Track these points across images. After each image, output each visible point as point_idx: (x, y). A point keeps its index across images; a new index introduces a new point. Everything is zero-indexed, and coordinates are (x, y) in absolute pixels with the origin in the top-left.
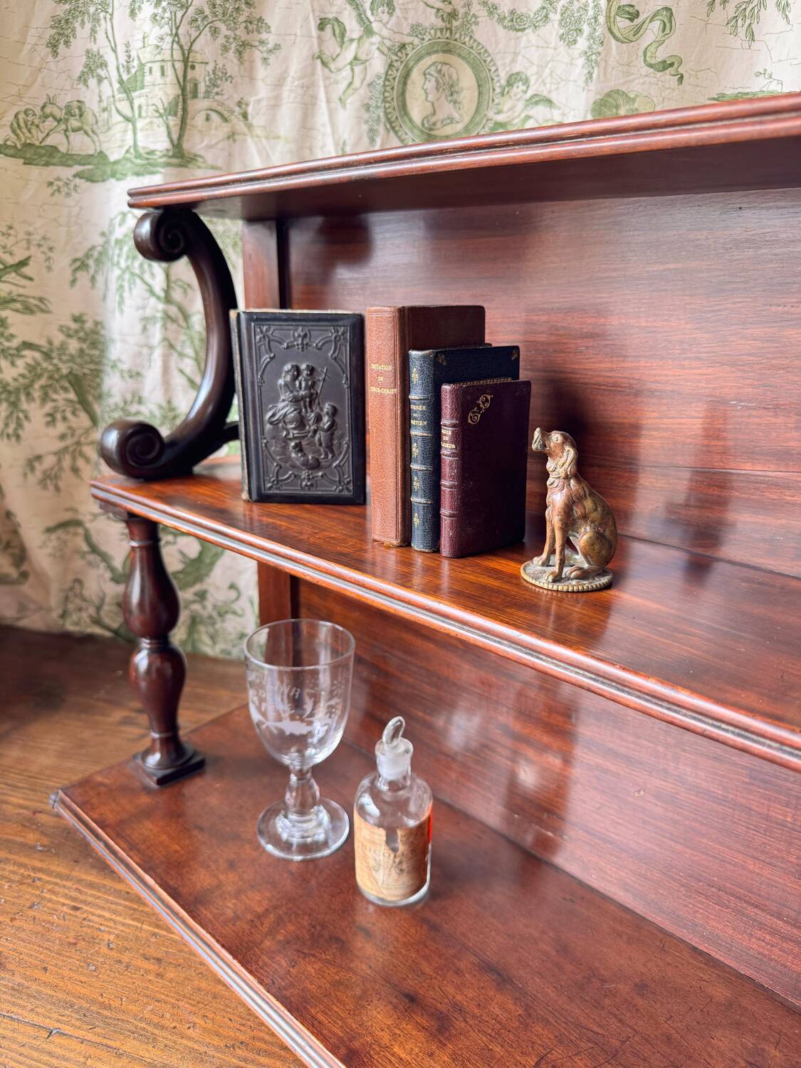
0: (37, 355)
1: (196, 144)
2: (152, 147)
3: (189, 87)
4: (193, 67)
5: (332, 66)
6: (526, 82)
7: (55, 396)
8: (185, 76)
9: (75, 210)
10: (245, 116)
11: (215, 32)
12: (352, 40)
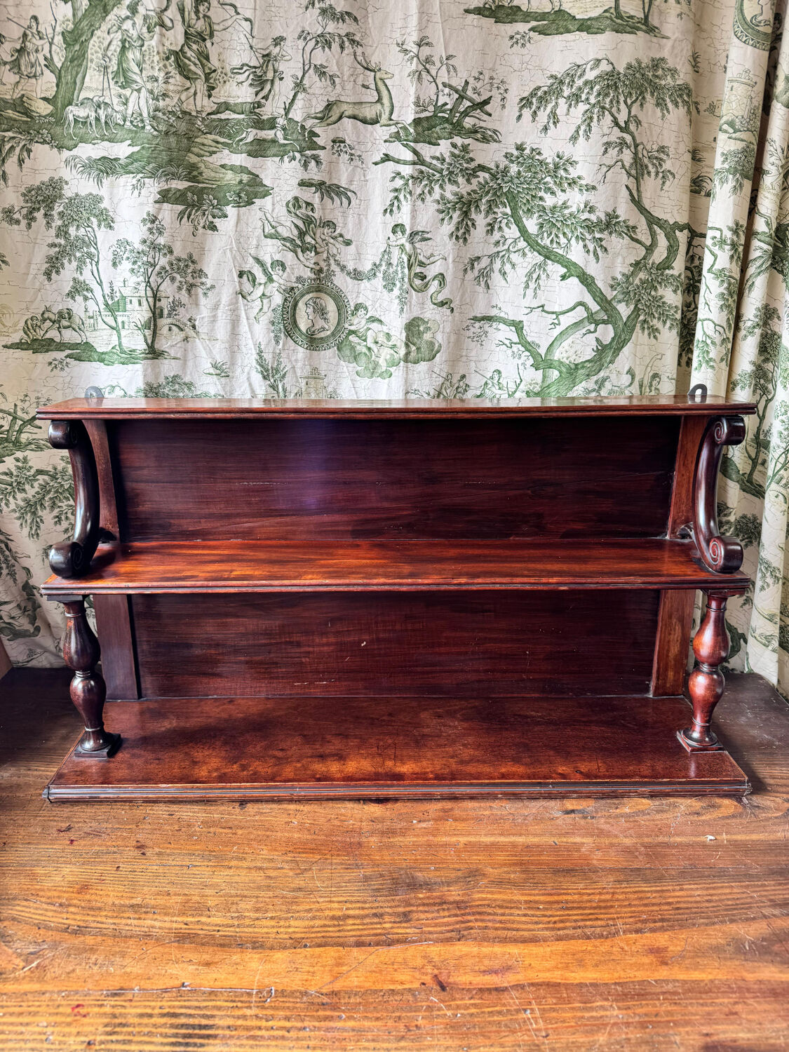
0: (46, 477)
1: (162, 345)
2: (134, 348)
3: (158, 311)
4: (160, 300)
5: (249, 298)
6: (366, 309)
7: (60, 504)
8: (155, 306)
9: (68, 379)
10: (194, 327)
11: (173, 279)
12: (260, 284)
